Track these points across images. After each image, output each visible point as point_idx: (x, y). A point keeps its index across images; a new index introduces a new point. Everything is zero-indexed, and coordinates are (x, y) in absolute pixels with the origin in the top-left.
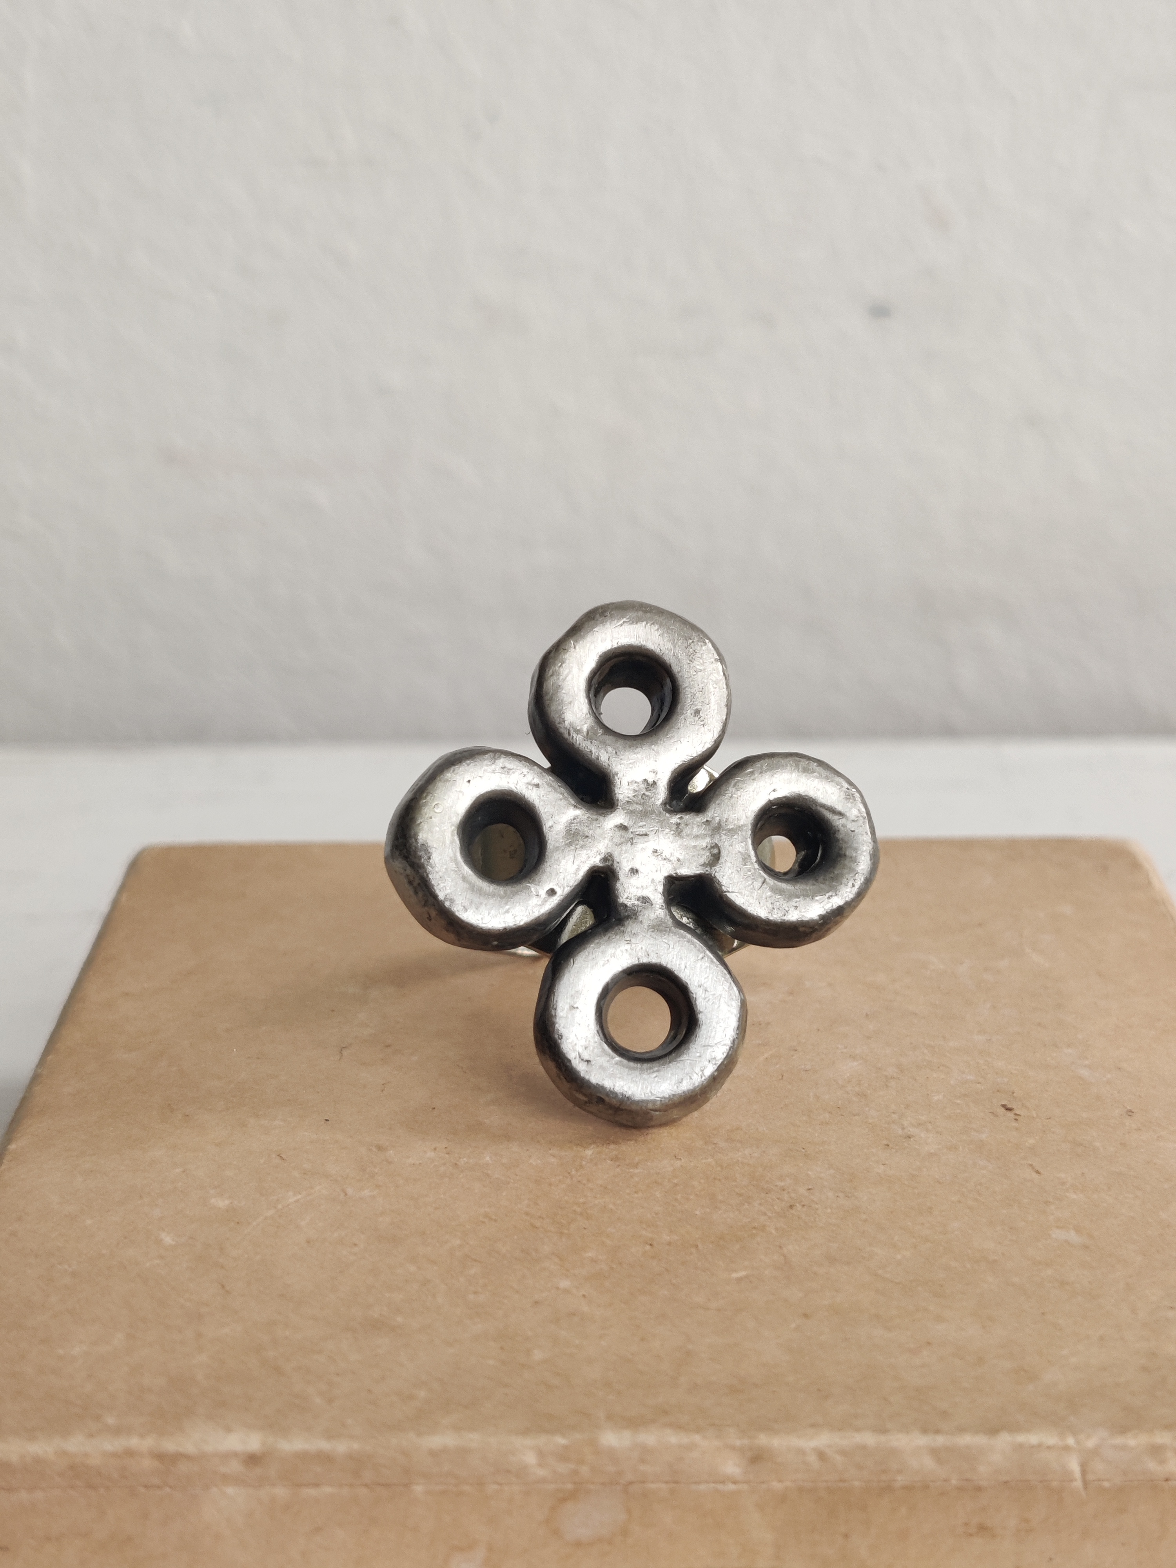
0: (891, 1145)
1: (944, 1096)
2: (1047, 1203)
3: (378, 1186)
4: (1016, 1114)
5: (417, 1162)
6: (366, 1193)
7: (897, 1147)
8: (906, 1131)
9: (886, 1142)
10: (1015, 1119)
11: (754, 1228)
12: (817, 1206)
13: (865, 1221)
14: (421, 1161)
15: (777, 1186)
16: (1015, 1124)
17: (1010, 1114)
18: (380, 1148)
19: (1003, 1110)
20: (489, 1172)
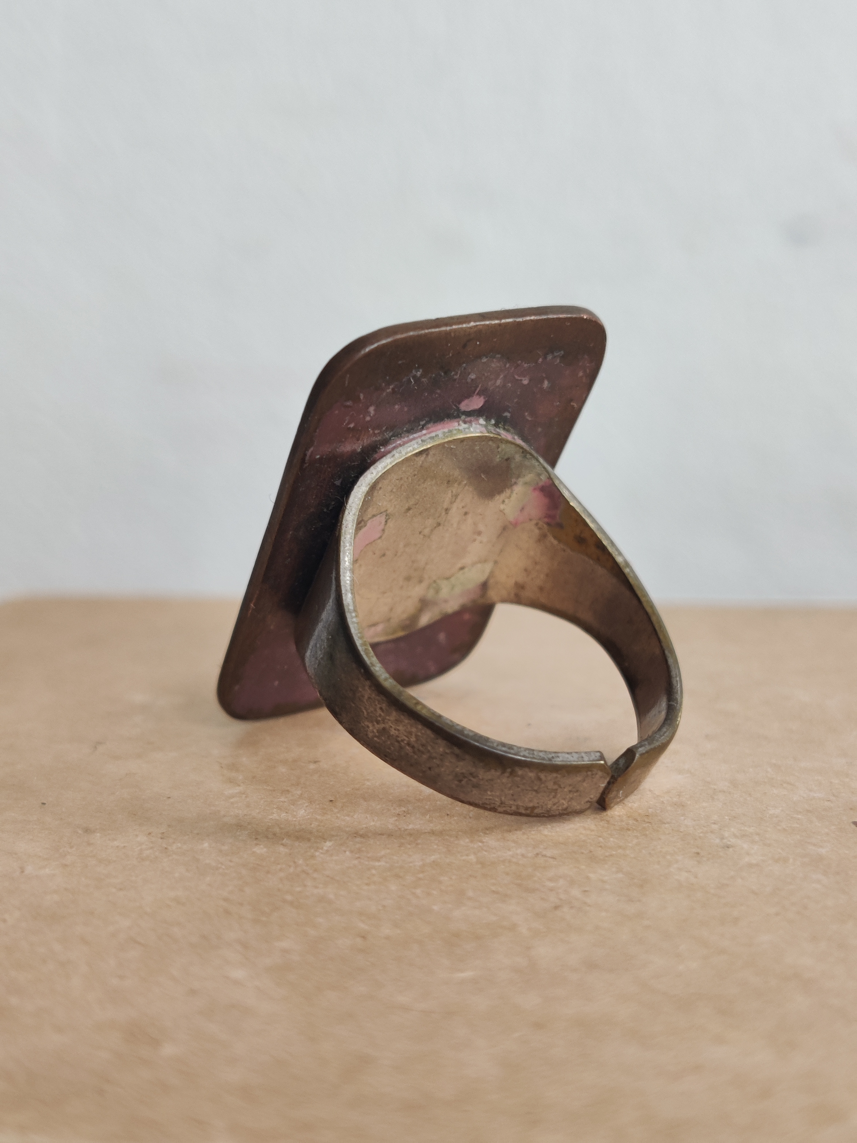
14: (126, 845)
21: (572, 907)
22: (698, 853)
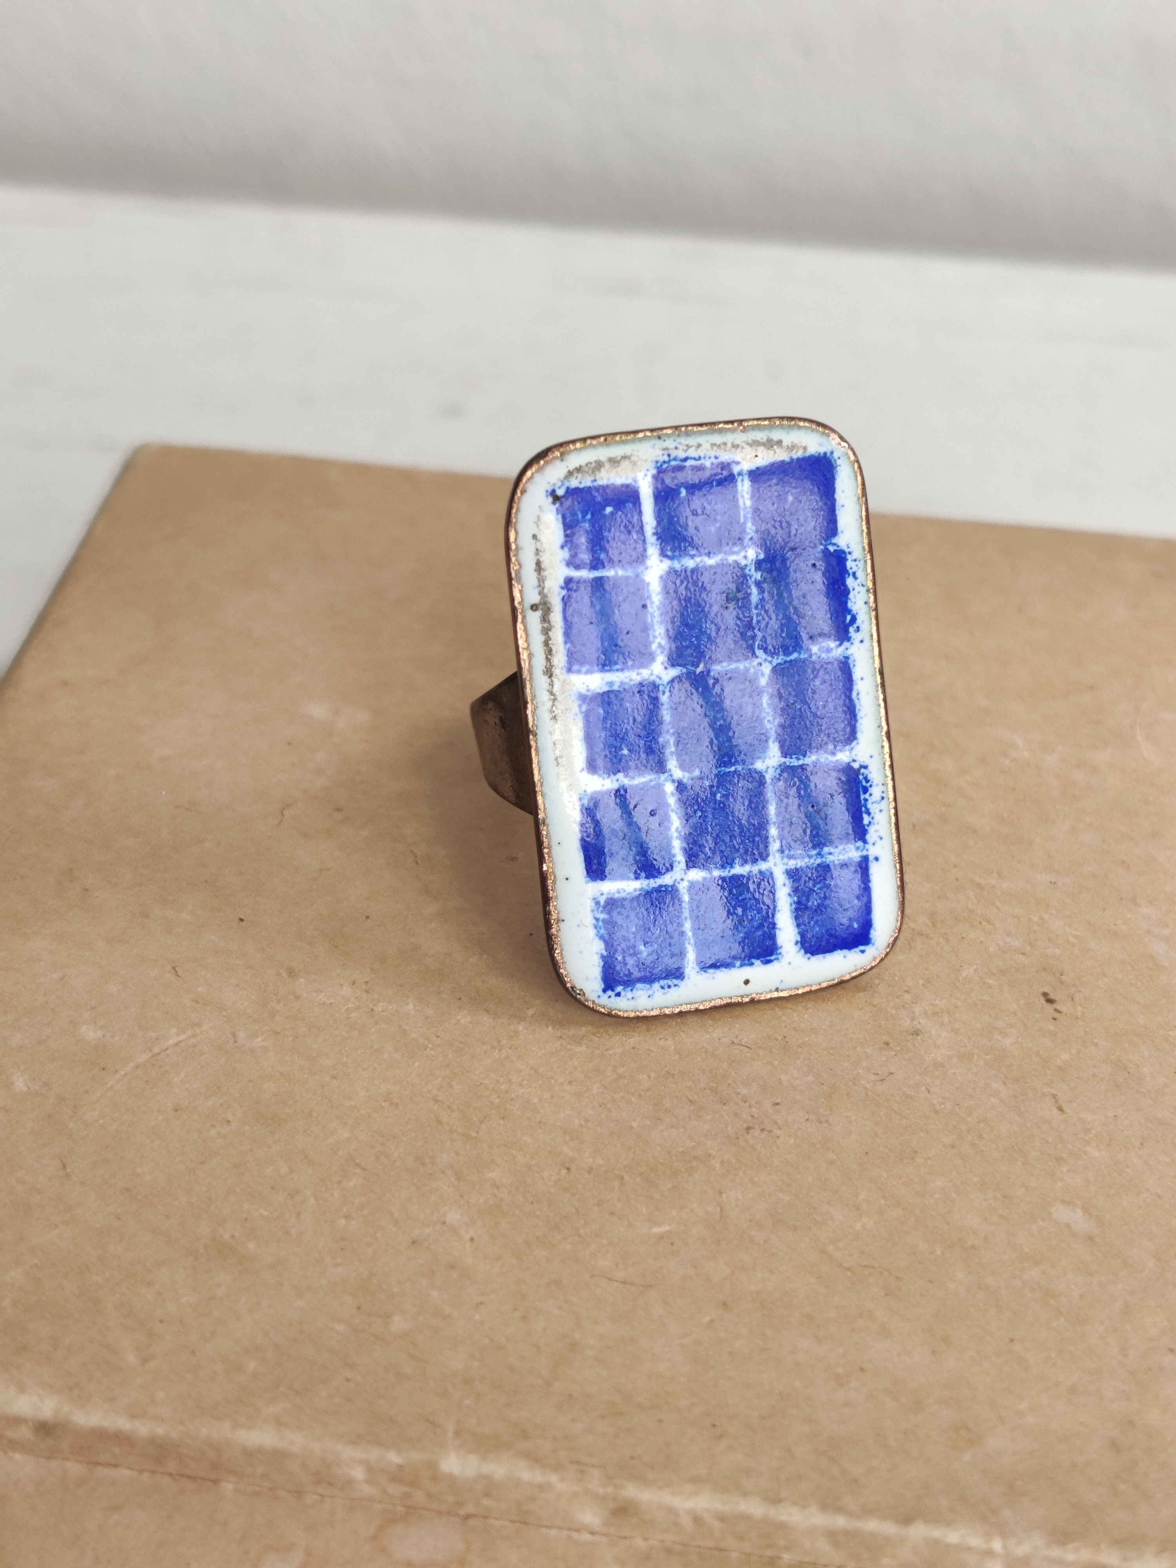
0: (891, 1045)
1: (976, 970)
2: (1059, 1160)
3: (276, 1033)
4: (1056, 1010)
5: (328, 1002)
6: (259, 1042)
7: (899, 1048)
8: (915, 1022)
9: (885, 1038)
10: (1055, 1019)
11: (695, 1158)
12: (779, 1132)
13: (831, 1163)
14: (332, 1001)
15: (738, 1094)
16: (1051, 1027)
17: (1049, 1008)
18: (291, 973)
19: (1042, 1000)
20: (407, 1028)
21: (763, 1130)
22: (887, 1044)
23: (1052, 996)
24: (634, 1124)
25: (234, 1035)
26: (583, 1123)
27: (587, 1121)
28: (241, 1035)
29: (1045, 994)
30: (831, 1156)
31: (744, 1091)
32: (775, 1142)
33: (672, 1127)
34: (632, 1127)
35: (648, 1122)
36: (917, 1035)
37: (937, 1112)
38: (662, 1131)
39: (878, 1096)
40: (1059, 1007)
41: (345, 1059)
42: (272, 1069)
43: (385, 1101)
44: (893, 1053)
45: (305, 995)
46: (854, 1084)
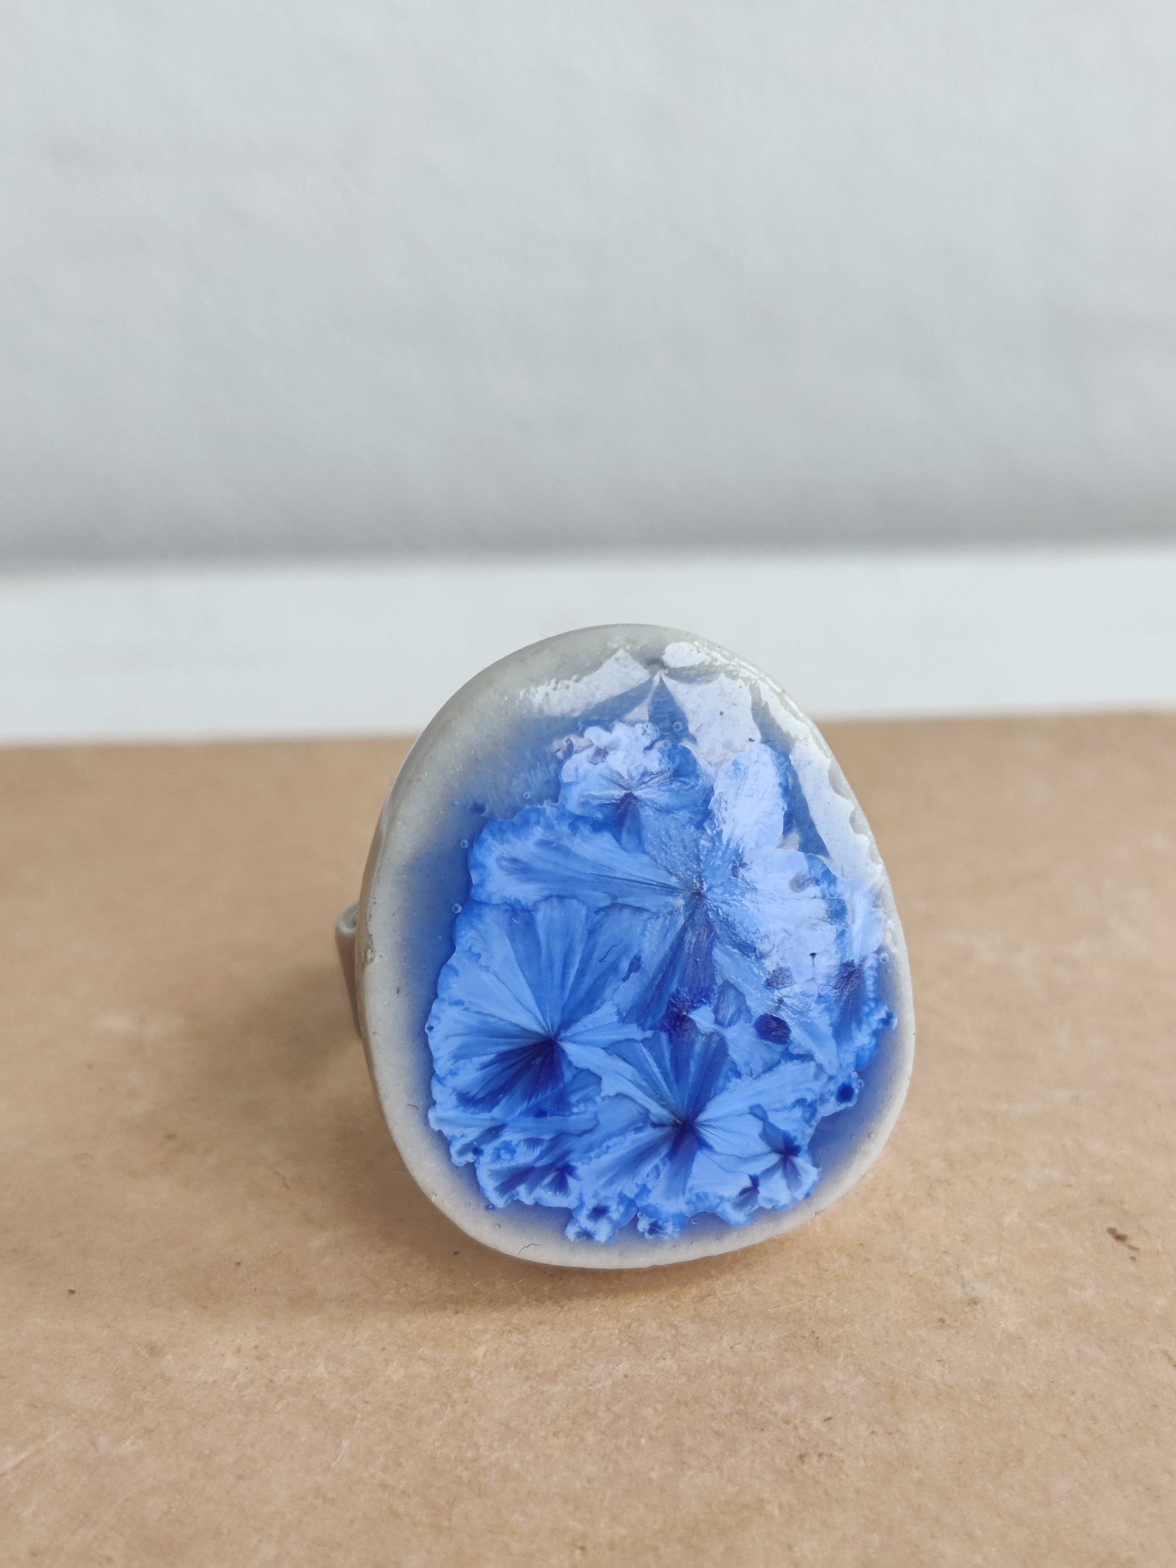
0: (948, 1321)
1: (1020, 1214)
3: (148, 1431)
4: (1131, 1248)
5: (211, 1380)
6: (128, 1446)
7: (958, 1324)
8: (968, 1289)
9: (937, 1314)
10: (1133, 1259)
11: (745, 1506)
12: (842, 1455)
13: (920, 1483)
15: (776, 1414)
16: (1131, 1268)
17: (1122, 1248)
18: (153, 1350)
19: (1111, 1240)
20: (324, 1397)
23: (1120, 1231)
24: (654, 1475)
25: (93, 1442)
26: (586, 1485)
27: (590, 1481)
28: (103, 1441)
29: (1112, 1231)
30: (917, 1475)
31: (782, 1409)
32: (841, 1469)
33: (703, 1470)
34: (651, 1481)
35: (670, 1470)
36: (975, 1303)
37: (1031, 1397)
38: (692, 1477)
39: (952, 1388)
40: (1134, 1243)
41: (249, 1451)
42: (155, 1479)
43: (316, 1498)
44: (953, 1331)
45: (177, 1375)
46: (917, 1377)
